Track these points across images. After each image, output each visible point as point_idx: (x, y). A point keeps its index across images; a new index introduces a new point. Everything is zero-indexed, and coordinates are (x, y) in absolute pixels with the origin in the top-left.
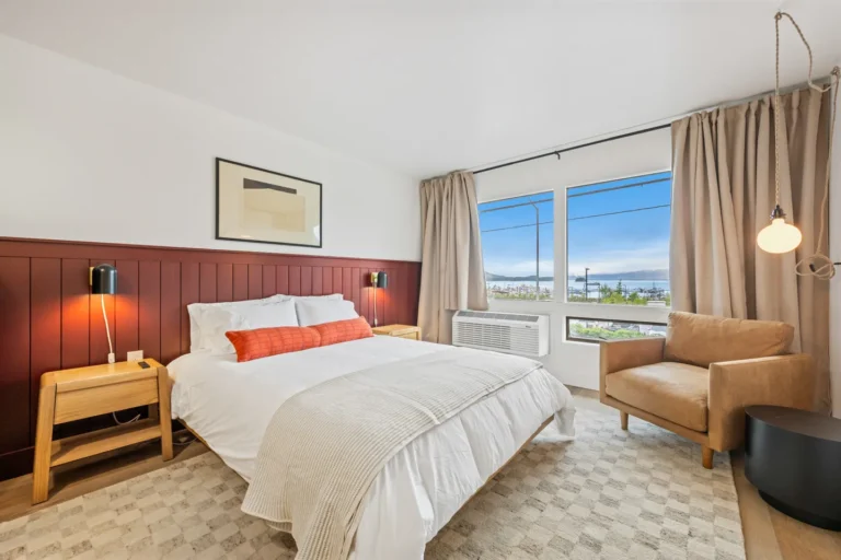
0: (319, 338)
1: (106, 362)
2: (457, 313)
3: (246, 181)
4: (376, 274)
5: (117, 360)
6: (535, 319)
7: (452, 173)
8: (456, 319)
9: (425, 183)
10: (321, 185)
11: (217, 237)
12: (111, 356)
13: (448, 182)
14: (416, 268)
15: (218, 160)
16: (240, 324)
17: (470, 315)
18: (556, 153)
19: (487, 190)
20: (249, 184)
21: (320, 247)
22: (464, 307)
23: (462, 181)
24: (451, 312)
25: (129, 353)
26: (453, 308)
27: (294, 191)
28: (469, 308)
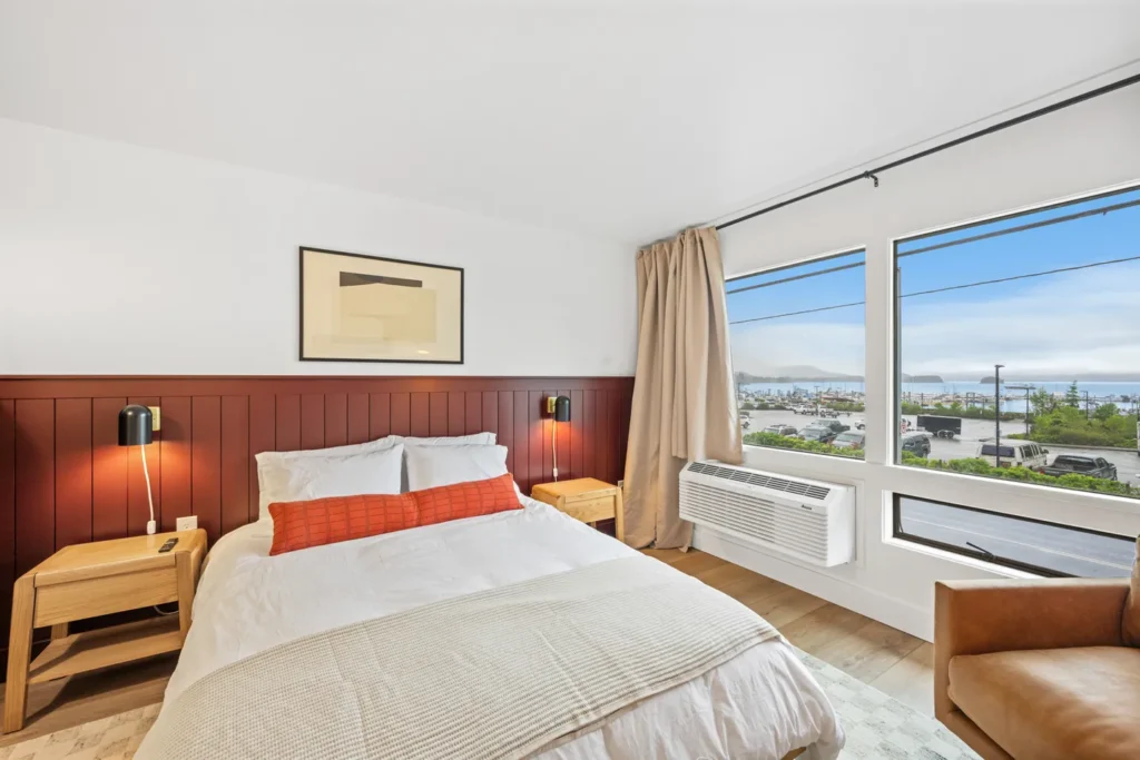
0: (415, 515)
1: (144, 532)
2: (688, 465)
3: (343, 275)
4: (554, 399)
5: (160, 529)
6: (821, 493)
7: (683, 233)
8: (685, 475)
9: (645, 252)
10: (462, 270)
11: (302, 359)
12: (151, 526)
13: (676, 246)
14: (624, 386)
15: (302, 249)
16: (299, 489)
17: (710, 470)
18: (867, 174)
19: (740, 254)
20: (347, 279)
21: (461, 362)
22: (699, 456)
23: (698, 243)
24: (679, 463)
25: (178, 519)
26: (681, 455)
27: (418, 284)
28: (709, 457)
